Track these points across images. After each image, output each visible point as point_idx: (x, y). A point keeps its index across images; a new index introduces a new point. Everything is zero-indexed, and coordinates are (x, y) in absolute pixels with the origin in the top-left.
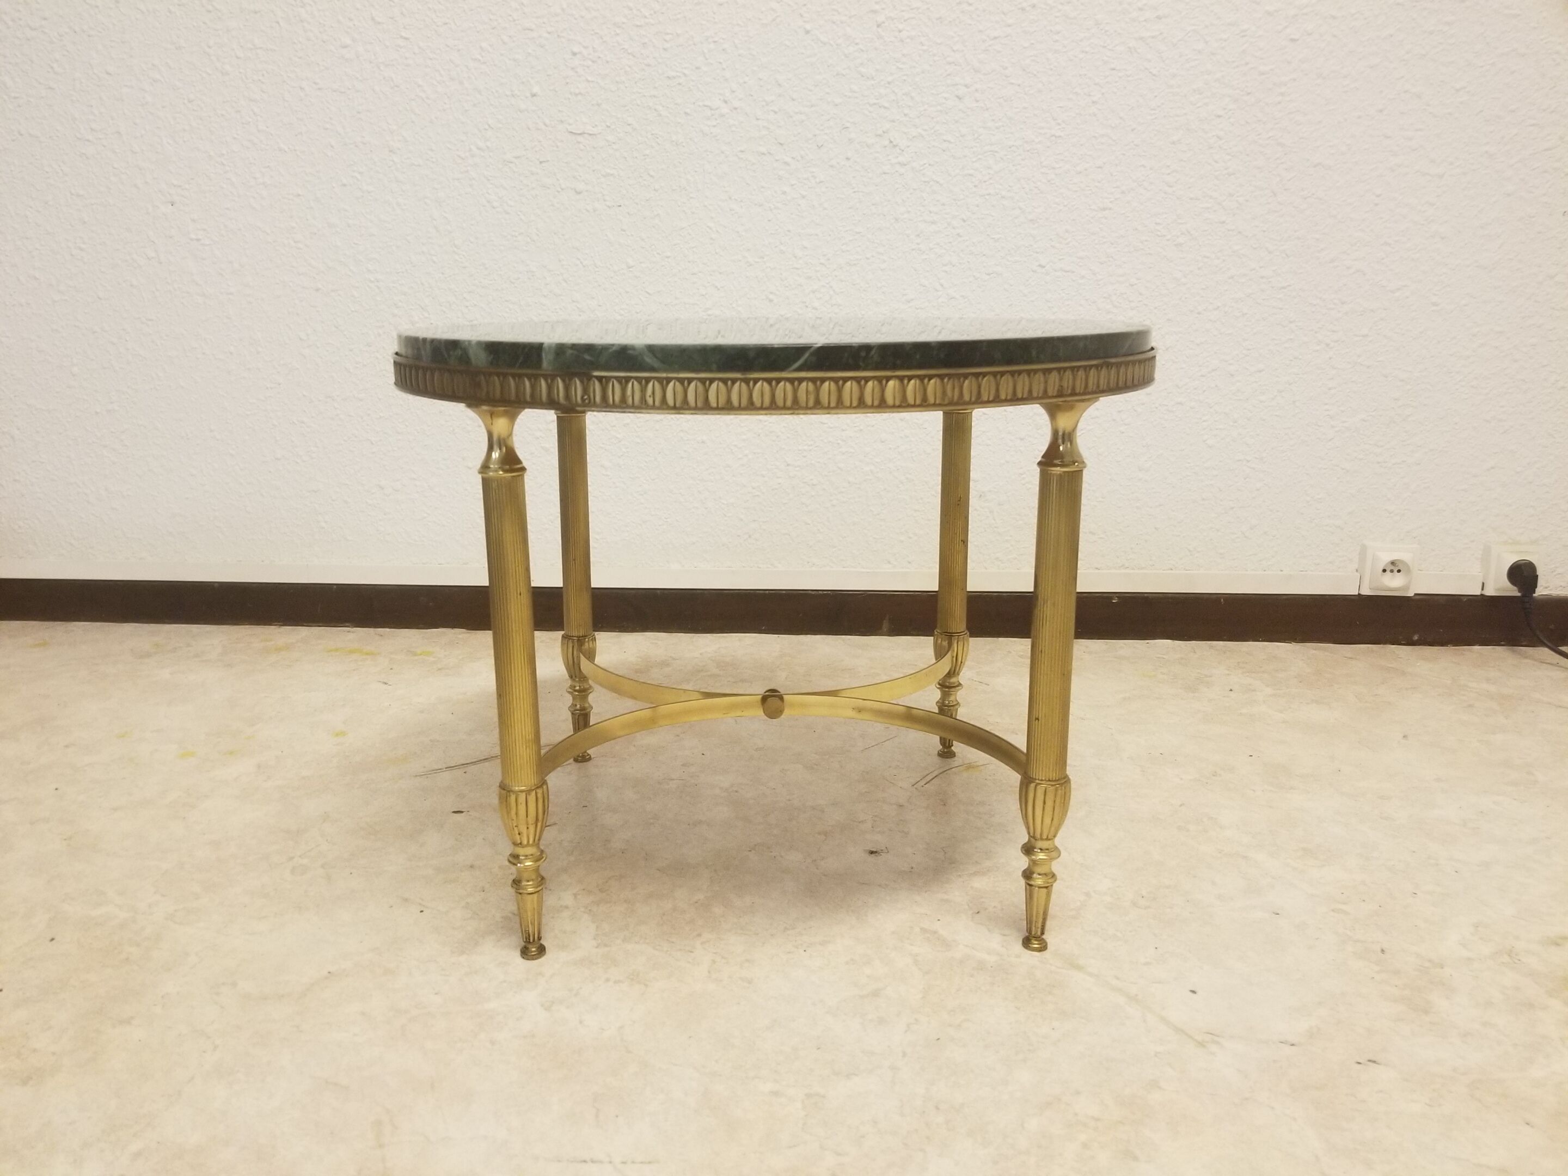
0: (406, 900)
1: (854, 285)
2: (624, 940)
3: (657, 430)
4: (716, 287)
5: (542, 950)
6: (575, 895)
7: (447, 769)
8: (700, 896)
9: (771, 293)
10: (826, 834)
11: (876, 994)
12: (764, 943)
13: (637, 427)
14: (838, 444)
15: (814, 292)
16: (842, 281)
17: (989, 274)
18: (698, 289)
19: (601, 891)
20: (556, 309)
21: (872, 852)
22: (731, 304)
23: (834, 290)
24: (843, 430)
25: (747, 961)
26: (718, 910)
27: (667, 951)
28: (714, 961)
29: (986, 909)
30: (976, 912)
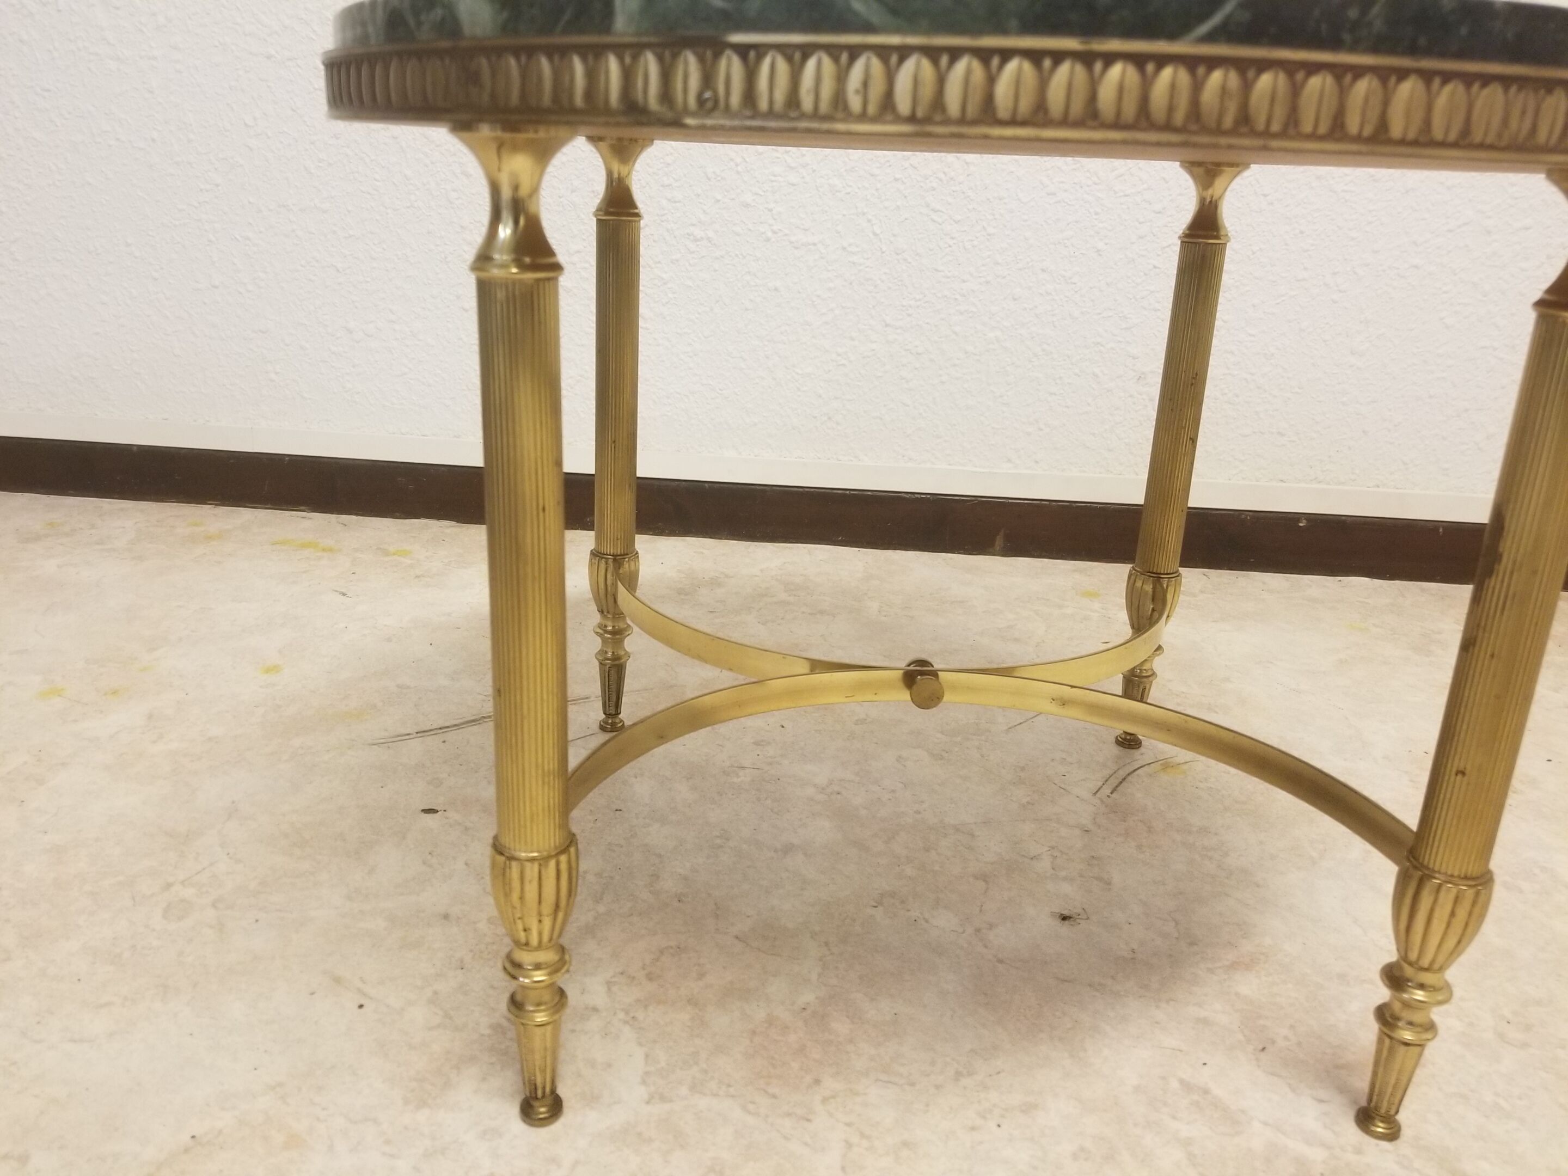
0: (338, 980)
2: (695, 1088)
3: (715, 271)
5: (556, 1107)
6: (609, 984)
7: (419, 735)
8: (808, 997)
10: (984, 878)
12: (927, 1105)
13: (690, 264)
14: (956, 299)
19: (650, 977)
21: (1064, 918)
25: (905, 1144)
26: (841, 1027)
27: (767, 1116)
28: (849, 1145)
29: (1273, 1042)
30: (1261, 1047)
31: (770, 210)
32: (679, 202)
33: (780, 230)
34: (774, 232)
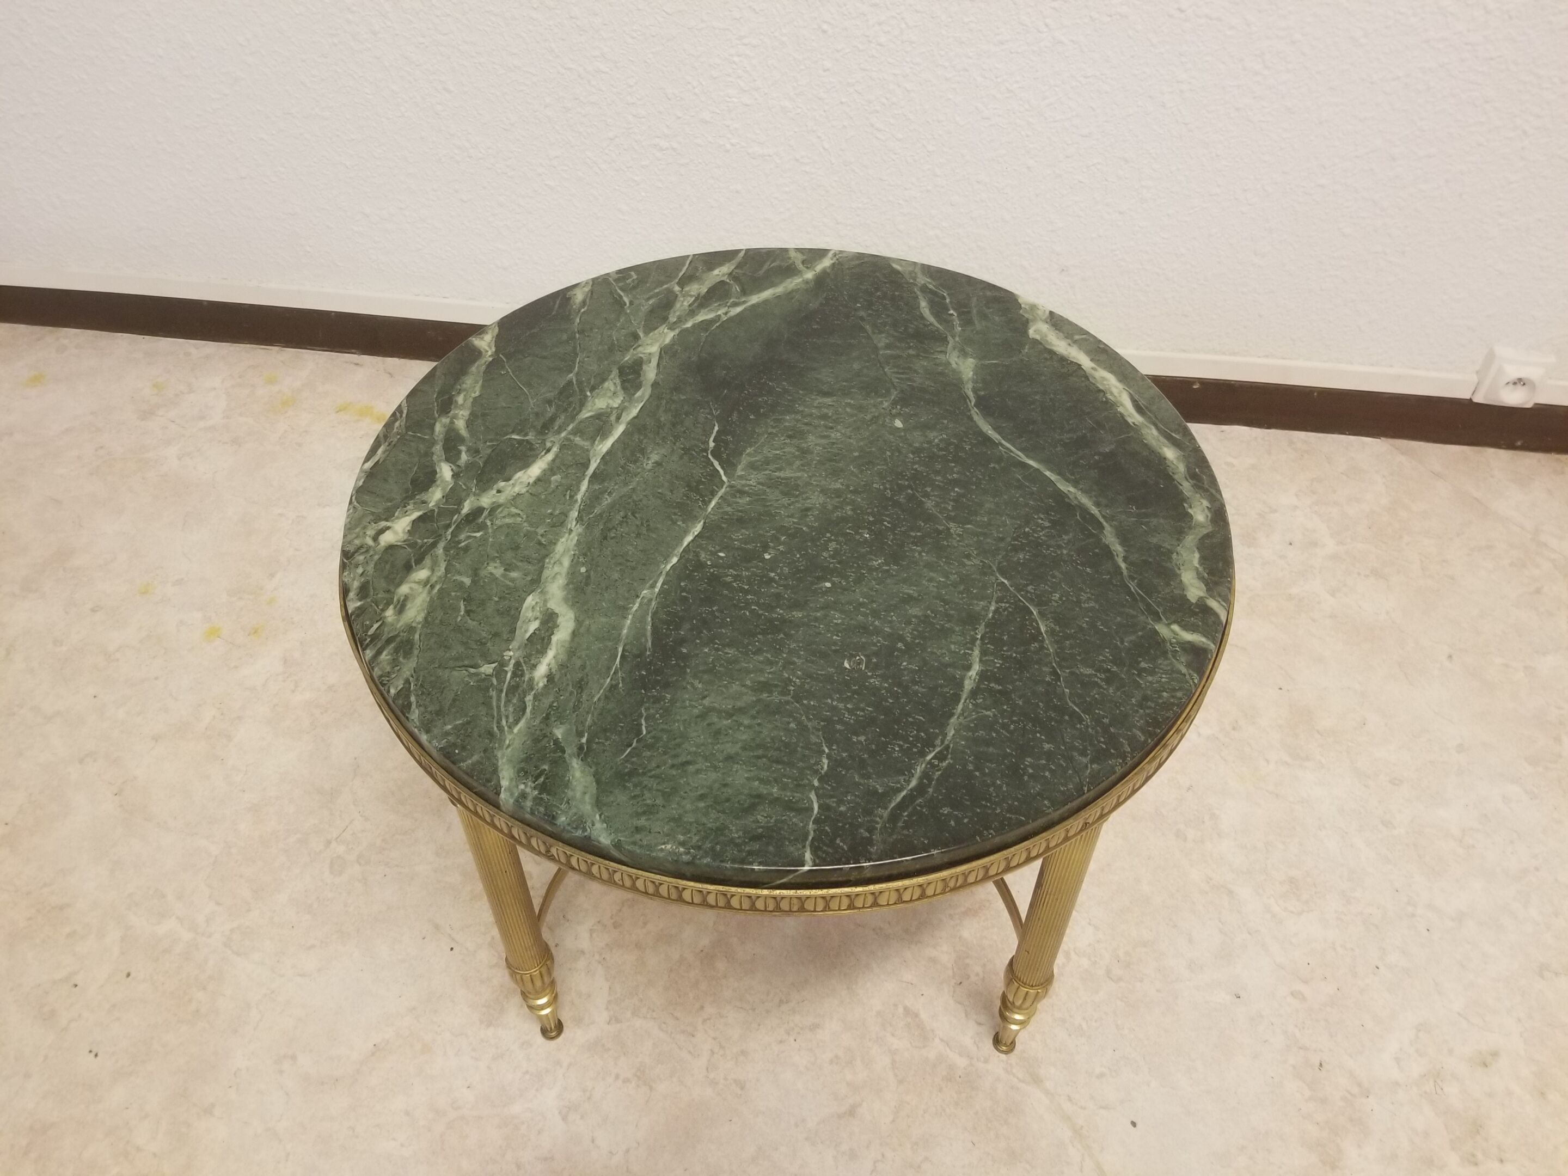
0: (437, 927)
1: (933, 18)
2: (634, 1012)
3: (682, 175)
4: (754, 10)
5: (560, 1027)
6: (591, 931)
8: (705, 941)
9: (825, 22)
11: (852, 1112)
12: (759, 1025)
14: (899, 204)
15: (880, 24)
16: (917, 12)
17: (1110, 16)
18: (730, 11)
19: (616, 925)
20: (550, 26)
22: (773, 33)
23: (906, 24)
24: (906, 189)
25: (743, 1053)
26: (721, 965)
27: (672, 1033)
28: (712, 1052)
29: (968, 977)
30: (959, 982)
31: (728, 126)
32: (644, 117)
33: (738, 143)
34: (732, 145)
